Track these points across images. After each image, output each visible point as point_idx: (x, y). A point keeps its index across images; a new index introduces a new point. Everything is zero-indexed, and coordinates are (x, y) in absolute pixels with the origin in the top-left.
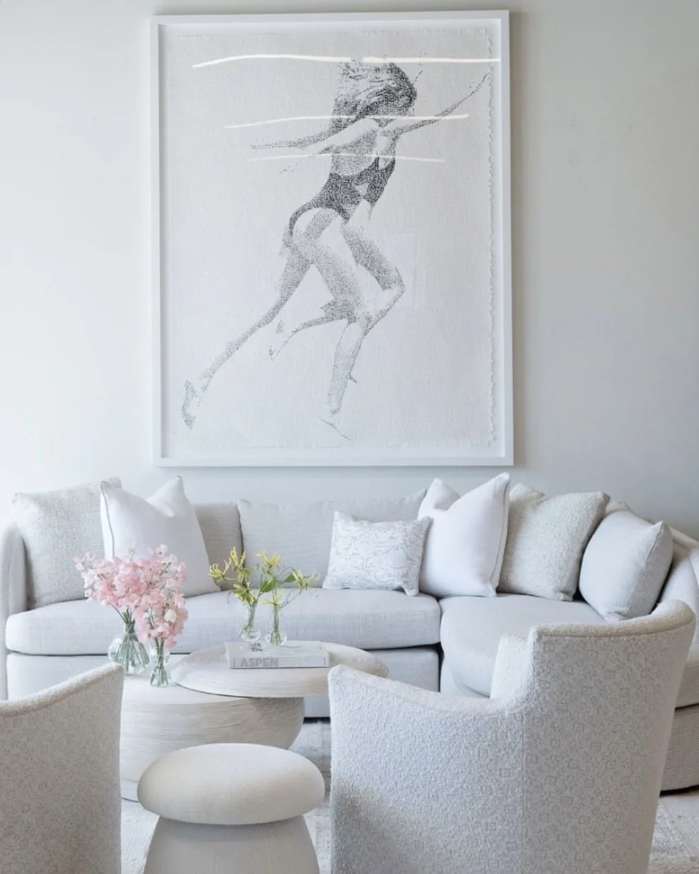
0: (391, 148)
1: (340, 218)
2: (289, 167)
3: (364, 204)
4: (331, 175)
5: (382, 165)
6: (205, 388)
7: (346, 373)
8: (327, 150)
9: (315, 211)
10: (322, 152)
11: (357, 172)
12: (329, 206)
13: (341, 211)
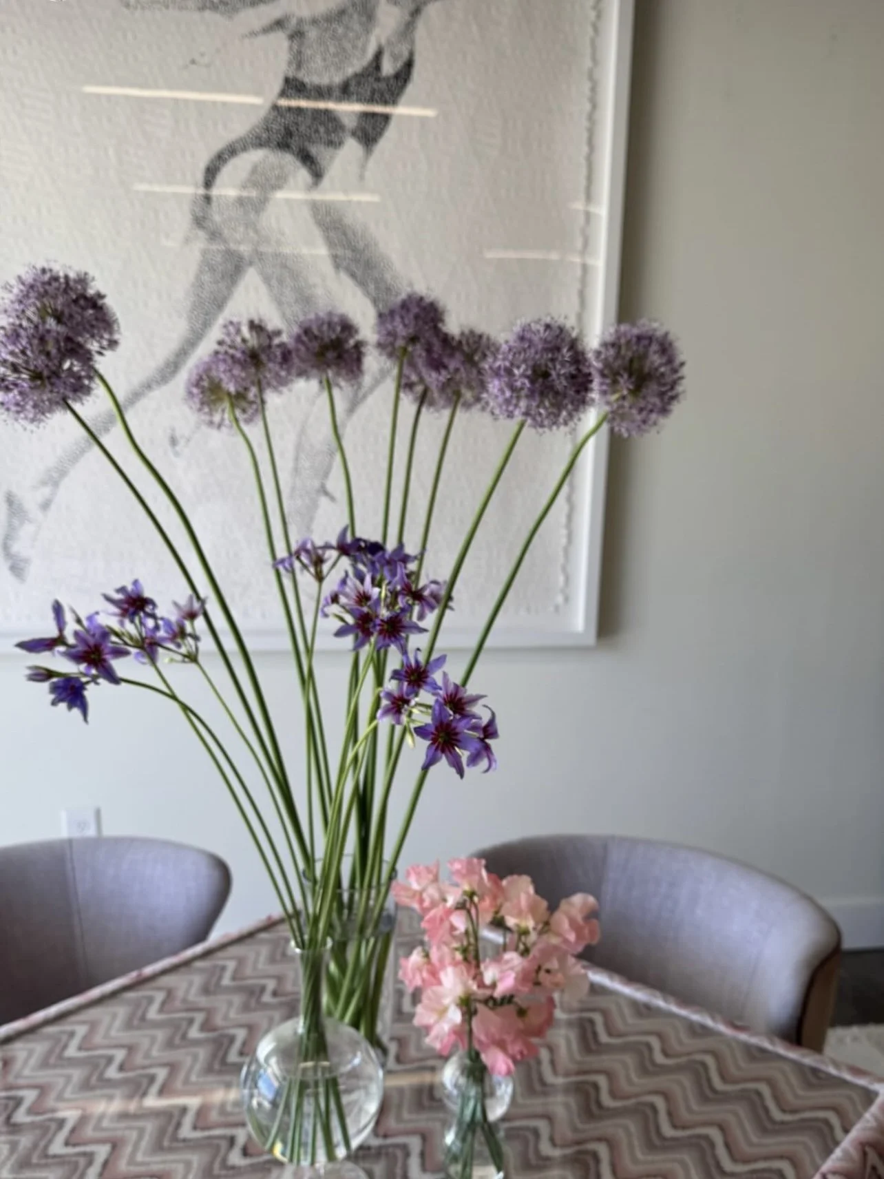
0: (408, 29)
1: (303, 174)
2: (202, 55)
3: (352, 147)
4: (287, 80)
5: (388, 68)
6: (45, 506)
7: (317, 484)
8: (279, 24)
9: (257, 156)
10: (267, 30)
11: (338, 79)
12: (283, 145)
13: (307, 159)
